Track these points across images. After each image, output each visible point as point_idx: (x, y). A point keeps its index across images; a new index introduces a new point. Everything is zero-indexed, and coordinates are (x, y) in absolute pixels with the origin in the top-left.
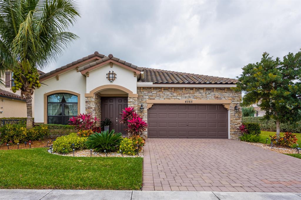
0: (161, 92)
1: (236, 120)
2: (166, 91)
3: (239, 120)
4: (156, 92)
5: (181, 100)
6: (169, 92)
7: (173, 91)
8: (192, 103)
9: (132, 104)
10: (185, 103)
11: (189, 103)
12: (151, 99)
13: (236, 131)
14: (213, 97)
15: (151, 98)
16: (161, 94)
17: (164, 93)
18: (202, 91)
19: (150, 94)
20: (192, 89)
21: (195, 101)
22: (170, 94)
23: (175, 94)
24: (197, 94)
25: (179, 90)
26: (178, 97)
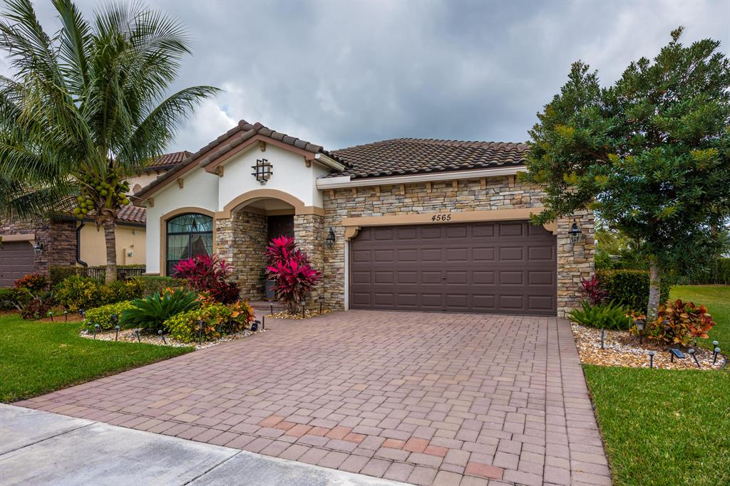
0: (375, 199)
1: (576, 263)
2: (385, 194)
3: (587, 265)
4: (363, 199)
5: (422, 213)
6: (394, 197)
7: (403, 193)
8: (452, 220)
10: (431, 221)
11: (441, 221)
12: (352, 216)
13: (577, 294)
14: (507, 202)
15: (353, 213)
16: (374, 203)
17: (381, 198)
18: (476, 188)
19: (350, 205)
20: (448, 184)
21: (457, 216)
22: (397, 201)
23: (407, 200)
24: (464, 197)
25: (418, 191)
26: (414, 208)
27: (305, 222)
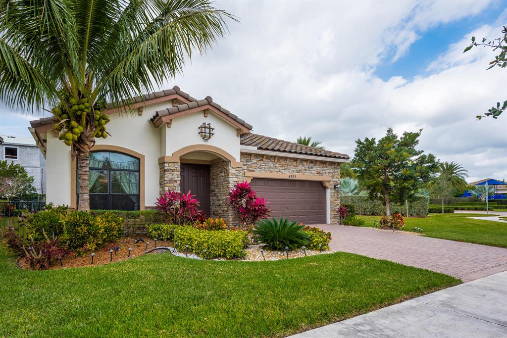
0: (262, 162)
1: (336, 200)
2: (267, 160)
3: (338, 201)
4: (256, 161)
5: (285, 175)
6: (271, 163)
7: (276, 161)
8: (296, 179)
9: (235, 176)
10: (288, 178)
11: (292, 178)
12: (250, 171)
13: (336, 213)
14: (315, 172)
15: (250, 169)
16: (262, 164)
17: (265, 162)
18: (305, 164)
19: (249, 163)
20: (296, 160)
21: (299, 177)
22: (272, 165)
23: (277, 165)
24: (300, 167)
25: (283, 161)
26: (281, 170)
27: (237, 172)
